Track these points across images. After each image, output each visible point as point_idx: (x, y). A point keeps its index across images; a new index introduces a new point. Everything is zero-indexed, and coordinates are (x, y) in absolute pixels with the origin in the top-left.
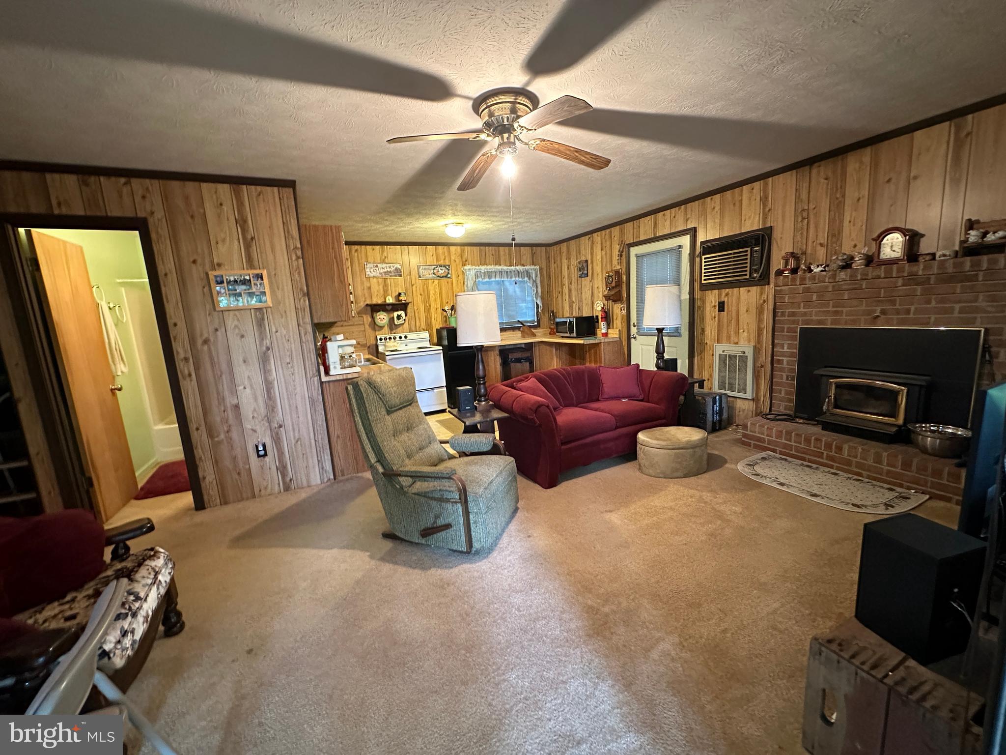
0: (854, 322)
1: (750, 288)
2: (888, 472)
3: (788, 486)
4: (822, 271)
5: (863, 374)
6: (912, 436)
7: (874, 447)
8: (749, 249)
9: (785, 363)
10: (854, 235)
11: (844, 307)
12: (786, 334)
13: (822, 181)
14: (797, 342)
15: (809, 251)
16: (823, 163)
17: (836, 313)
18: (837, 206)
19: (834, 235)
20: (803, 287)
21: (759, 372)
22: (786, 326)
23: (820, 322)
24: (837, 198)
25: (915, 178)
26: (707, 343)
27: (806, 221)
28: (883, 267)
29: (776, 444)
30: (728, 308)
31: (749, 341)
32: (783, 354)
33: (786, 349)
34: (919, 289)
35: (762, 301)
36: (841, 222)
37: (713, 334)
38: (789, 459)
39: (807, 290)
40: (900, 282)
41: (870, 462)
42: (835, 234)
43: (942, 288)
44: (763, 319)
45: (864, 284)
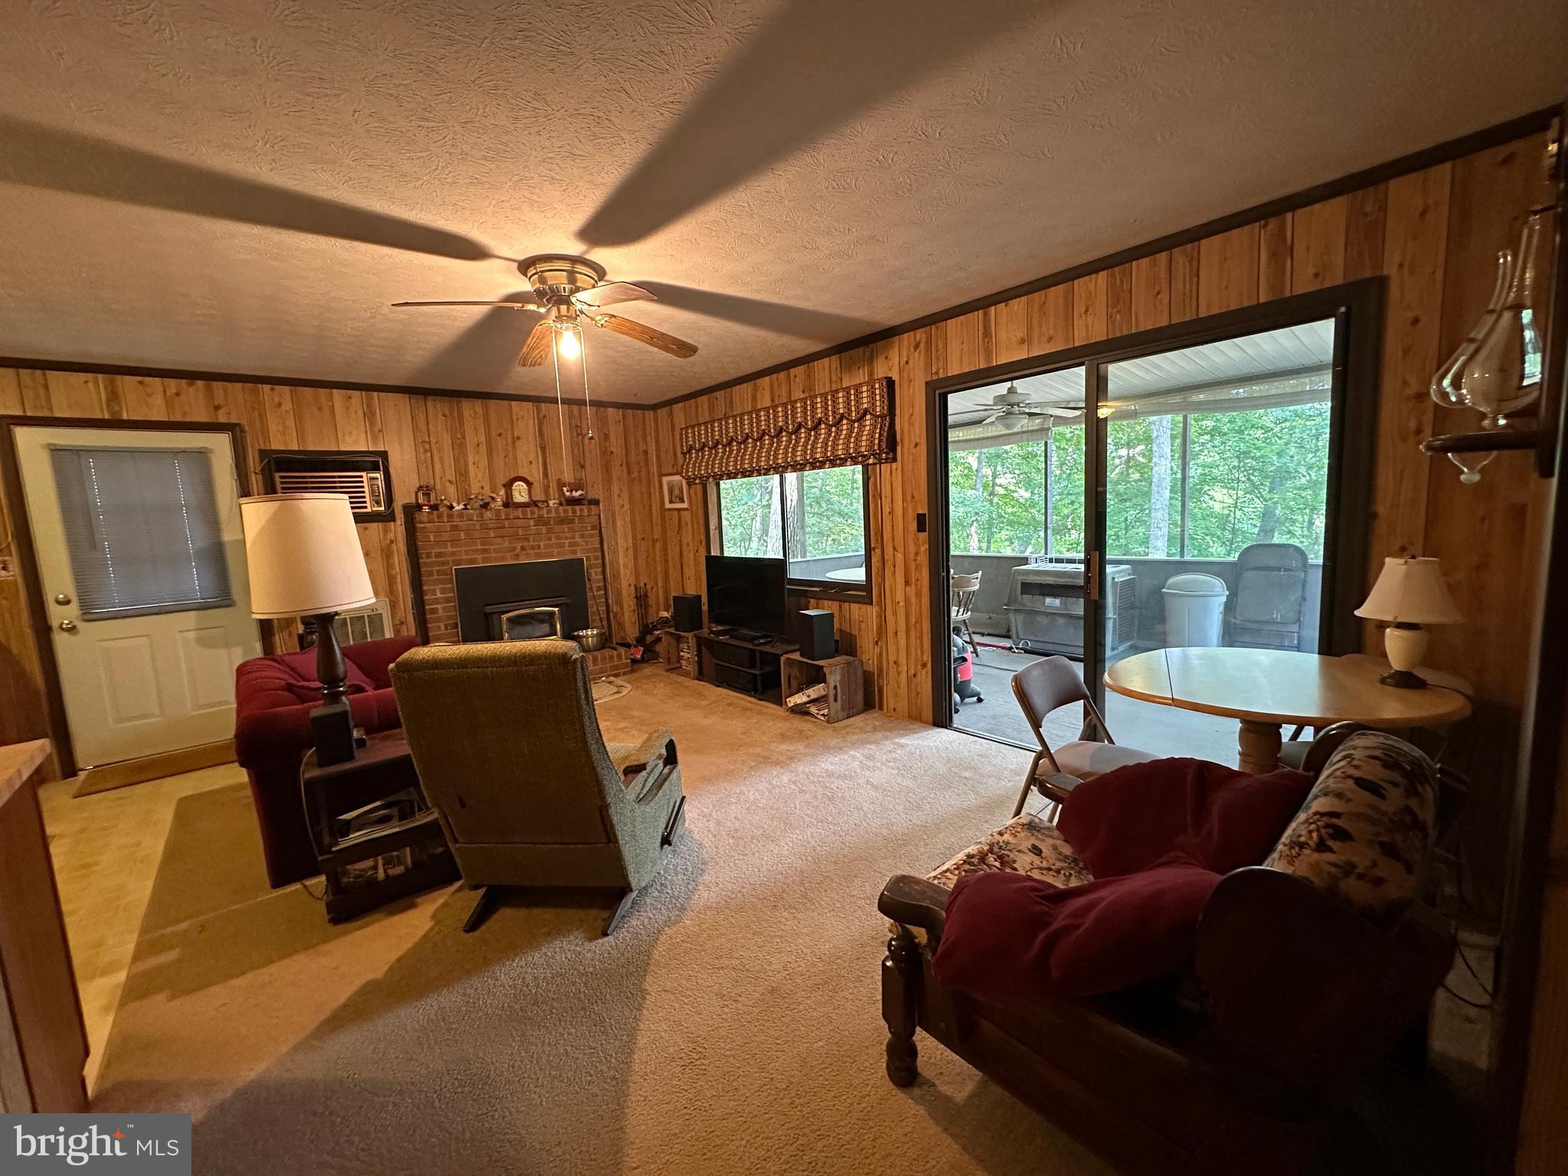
0: (503, 558)
1: (366, 525)
4: (463, 509)
8: (364, 474)
9: (440, 611)
10: (480, 476)
11: (489, 545)
12: (435, 577)
13: (440, 417)
14: (453, 585)
15: (438, 486)
16: (438, 398)
17: (485, 551)
18: (459, 446)
19: (461, 475)
20: (451, 525)
21: (398, 630)
22: (434, 569)
23: (471, 561)
24: (458, 438)
27: (429, 454)
28: (520, 509)
32: (436, 601)
33: (439, 595)
34: (544, 528)
35: (388, 542)
36: (466, 461)
39: (454, 528)
40: (532, 523)
42: (462, 474)
43: (557, 528)
44: (393, 564)
45: (506, 523)
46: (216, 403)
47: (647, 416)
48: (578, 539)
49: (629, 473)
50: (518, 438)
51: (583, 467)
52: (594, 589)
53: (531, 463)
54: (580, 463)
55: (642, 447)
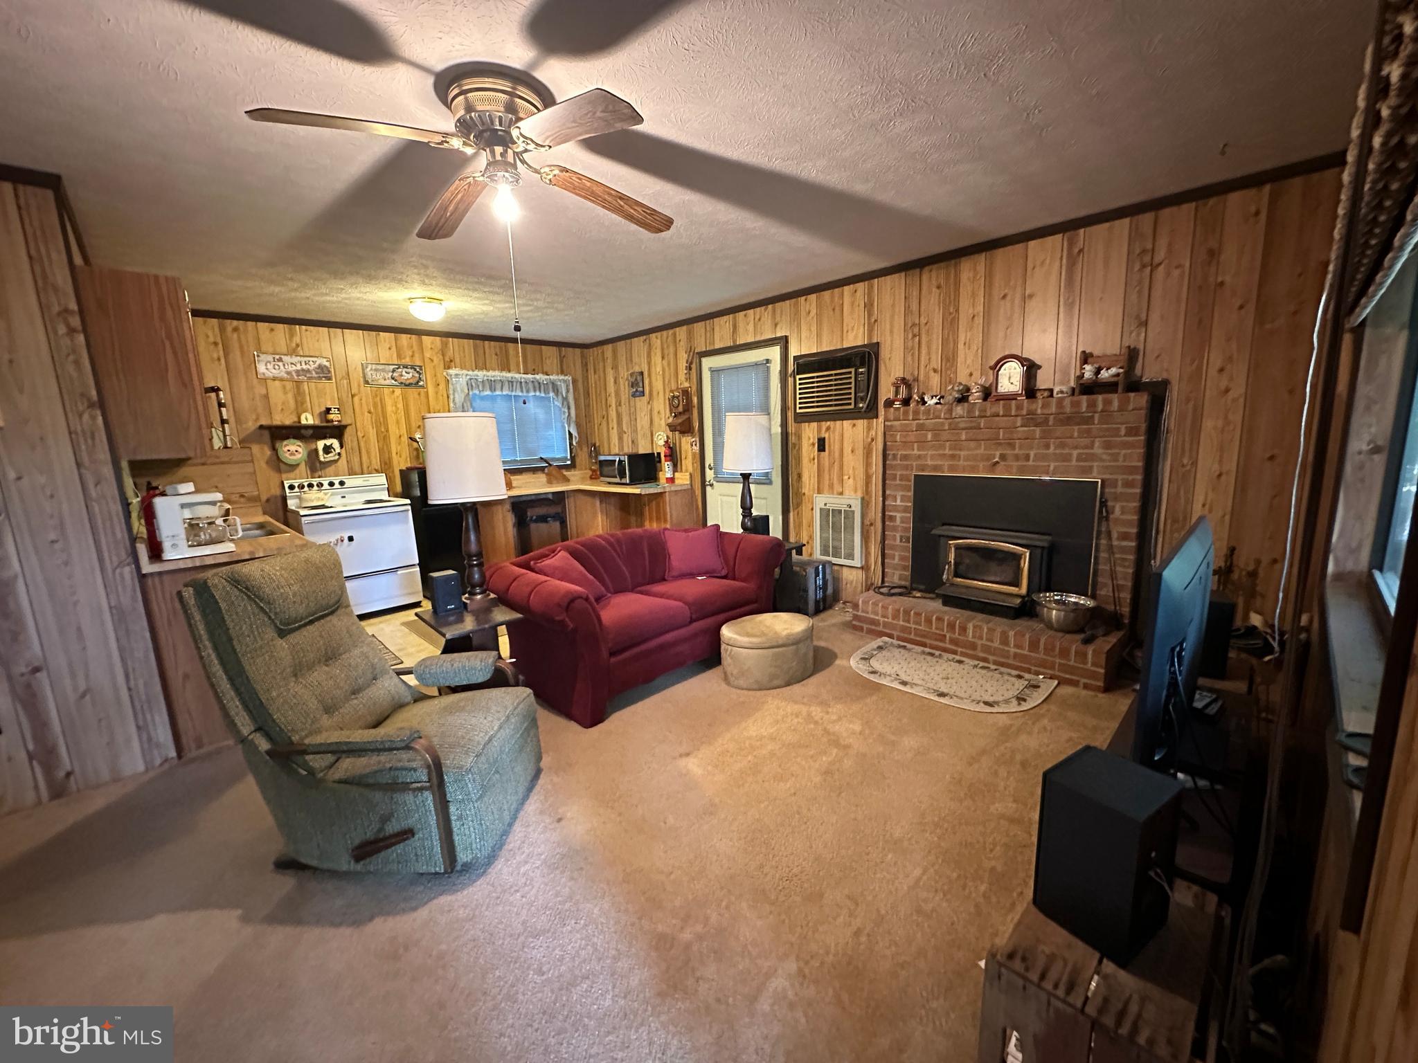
0: (973, 469)
1: (855, 421)
2: (1016, 655)
3: (913, 685)
4: (937, 403)
5: (985, 534)
6: (1038, 608)
7: (1000, 624)
8: (853, 370)
9: (898, 520)
10: (969, 361)
11: (960, 450)
12: (898, 482)
13: (934, 289)
14: (911, 494)
15: (921, 378)
16: (935, 266)
17: (953, 457)
18: (951, 322)
19: (948, 360)
20: (917, 424)
21: (868, 531)
22: (899, 473)
23: (936, 468)
24: (950, 314)
25: (1031, 296)
26: (804, 494)
27: (917, 339)
28: (1002, 402)
29: (894, 627)
30: (830, 446)
31: (856, 491)
32: (896, 508)
33: (898, 503)
34: (1038, 430)
35: (870, 440)
36: (956, 343)
37: (812, 481)
38: (909, 646)
39: (921, 427)
40: (1019, 421)
41: (996, 644)
42: (950, 359)
43: (1060, 430)
44: (871, 463)
45: (982, 422)
46: (776, 321)
48: (1097, 450)
51: (1143, 324)
53: (1045, 331)
54: (1137, 317)
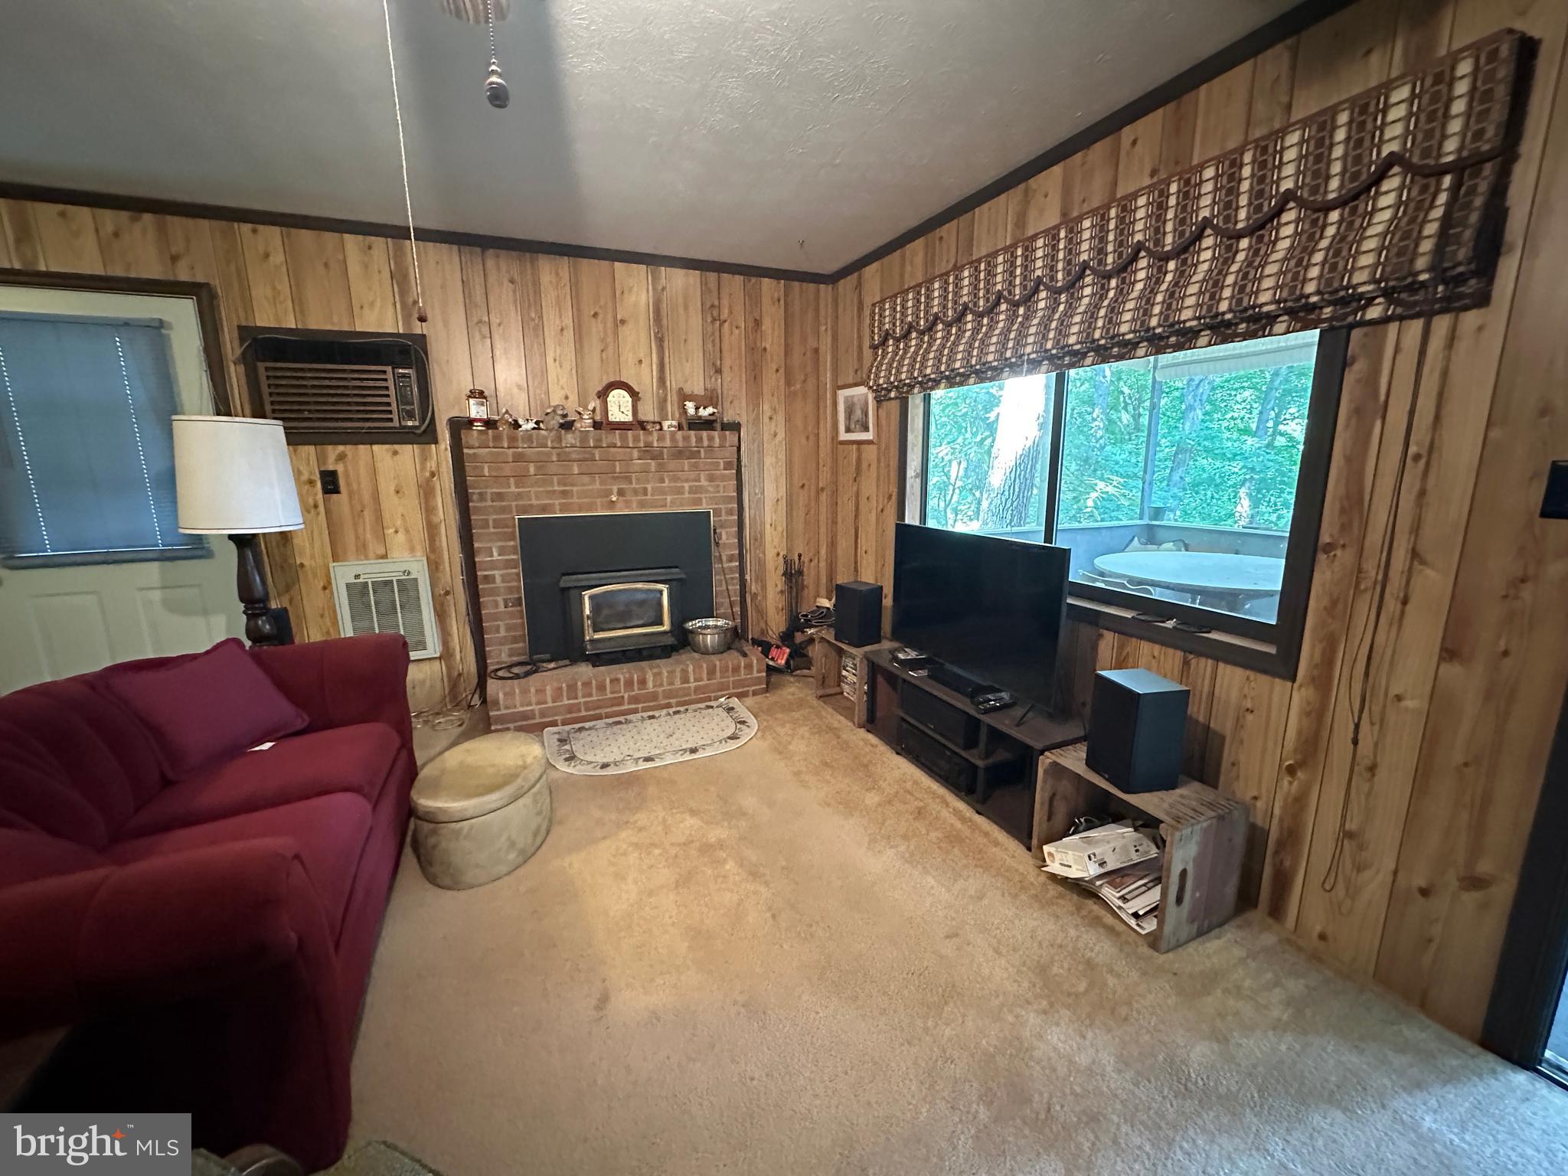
0: (591, 507)
1: (397, 447)
4: (534, 428)
8: (389, 369)
9: (498, 579)
10: (563, 381)
11: (572, 485)
12: (492, 530)
13: (506, 282)
14: (516, 543)
16: (503, 253)
17: (564, 493)
18: (535, 331)
19: (535, 376)
20: (515, 453)
21: (442, 604)
22: (491, 518)
23: (544, 509)
24: (533, 320)
26: (302, 565)
27: (488, 342)
29: (555, 711)
30: (348, 484)
31: (412, 549)
32: (493, 565)
33: (496, 556)
34: (653, 463)
35: (428, 474)
36: (544, 358)
37: (317, 544)
38: (587, 725)
39: (519, 458)
40: (636, 453)
42: (538, 377)
43: (673, 464)
44: (435, 506)
45: (597, 453)
46: (174, 250)
47: (822, 294)
48: (704, 482)
49: (788, 383)
50: (623, 322)
51: (719, 371)
52: (724, 558)
53: (640, 362)
54: (714, 364)
55: (812, 343)
